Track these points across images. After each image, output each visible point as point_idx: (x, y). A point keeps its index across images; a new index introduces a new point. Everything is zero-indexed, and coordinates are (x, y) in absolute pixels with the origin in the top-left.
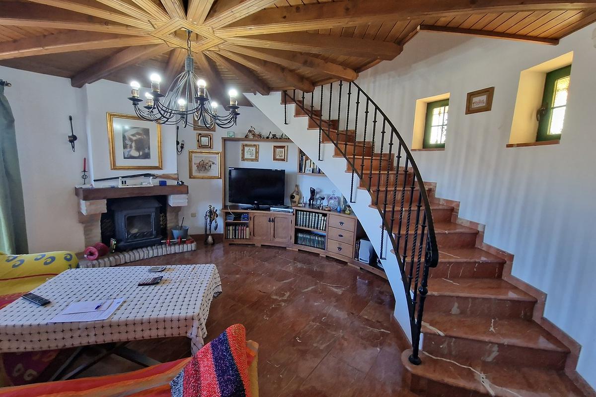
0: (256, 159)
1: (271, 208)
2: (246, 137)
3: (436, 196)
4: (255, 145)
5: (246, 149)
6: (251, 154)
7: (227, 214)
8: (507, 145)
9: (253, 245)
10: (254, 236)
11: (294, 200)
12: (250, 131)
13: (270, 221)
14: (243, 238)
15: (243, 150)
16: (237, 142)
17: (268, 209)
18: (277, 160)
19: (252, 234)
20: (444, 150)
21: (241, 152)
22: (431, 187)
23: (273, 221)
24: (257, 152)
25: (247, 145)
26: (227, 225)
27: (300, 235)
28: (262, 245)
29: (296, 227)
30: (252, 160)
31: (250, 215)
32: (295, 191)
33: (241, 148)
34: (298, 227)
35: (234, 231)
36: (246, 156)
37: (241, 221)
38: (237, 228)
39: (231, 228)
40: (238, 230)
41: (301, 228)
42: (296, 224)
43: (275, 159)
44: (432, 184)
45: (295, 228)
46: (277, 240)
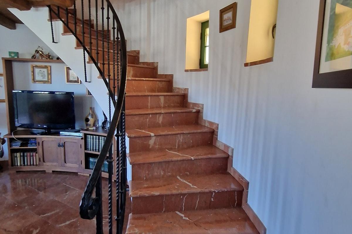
0: (49, 81)
1: (61, 132)
2: (34, 57)
3: (204, 118)
4: (46, 67)
5: (37, 70)
6: (43, 76)
7: (11, 140)
8: (245, 64)
9: (44, 172)
10: (44, 162)
11: (89, 123)
12: (37, 51)
13: (59, 146)
14: (33, 165)
15: (33, 72)
16: (26, 63)
17: (58, 134)
18: (71, 81)
19: (42, 159)
20: (207, 70)
21: (31, 74)
22: (199, 109)
23: (64, 146)
24: (50, 74)
25: (37, 67)
26: (13, 151)
27: (91, 160)
28: (53, 171)
29: (86, 151)
30: (44, 82)
31: (37, 141)
32: (90, 114)
33: (30, 69)
34: (89, 152)
35: (22, 158)
36: (38, 78)
37: (29, 147)
38: (25, 154)
39: (18, 154)
40: (27, 156)
41: (92, 152)
42: (86, 148)
43: (68, 81)
44: (200, 105)
45: (86, 153)
46: (68, 165)
